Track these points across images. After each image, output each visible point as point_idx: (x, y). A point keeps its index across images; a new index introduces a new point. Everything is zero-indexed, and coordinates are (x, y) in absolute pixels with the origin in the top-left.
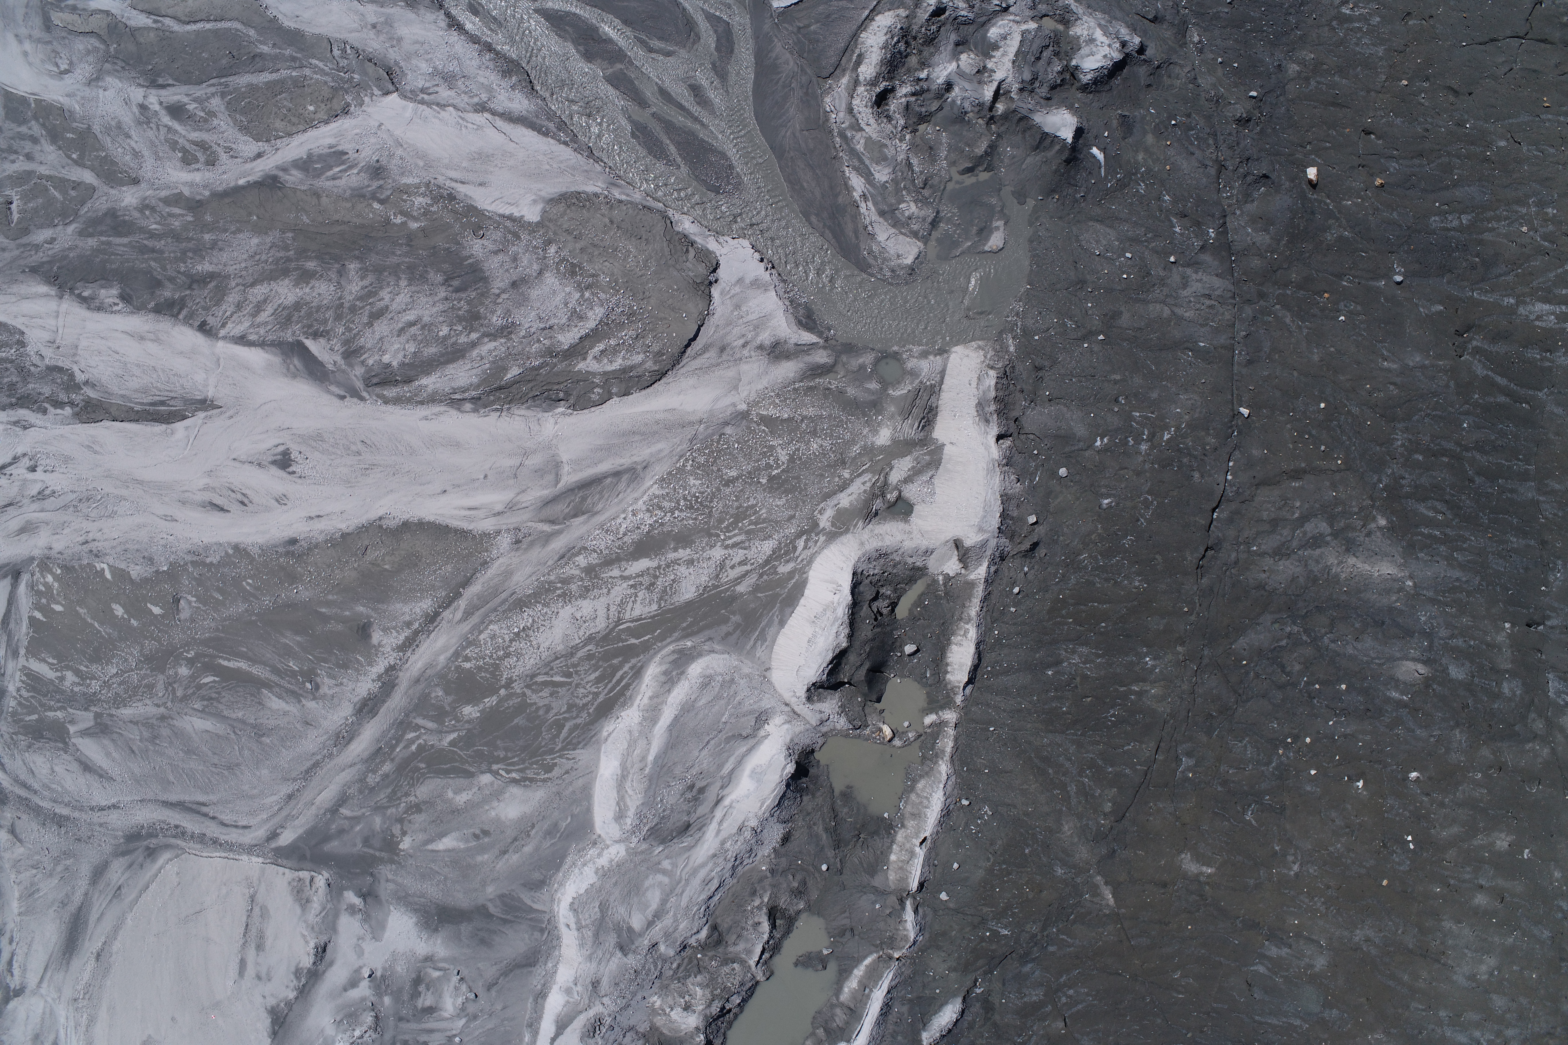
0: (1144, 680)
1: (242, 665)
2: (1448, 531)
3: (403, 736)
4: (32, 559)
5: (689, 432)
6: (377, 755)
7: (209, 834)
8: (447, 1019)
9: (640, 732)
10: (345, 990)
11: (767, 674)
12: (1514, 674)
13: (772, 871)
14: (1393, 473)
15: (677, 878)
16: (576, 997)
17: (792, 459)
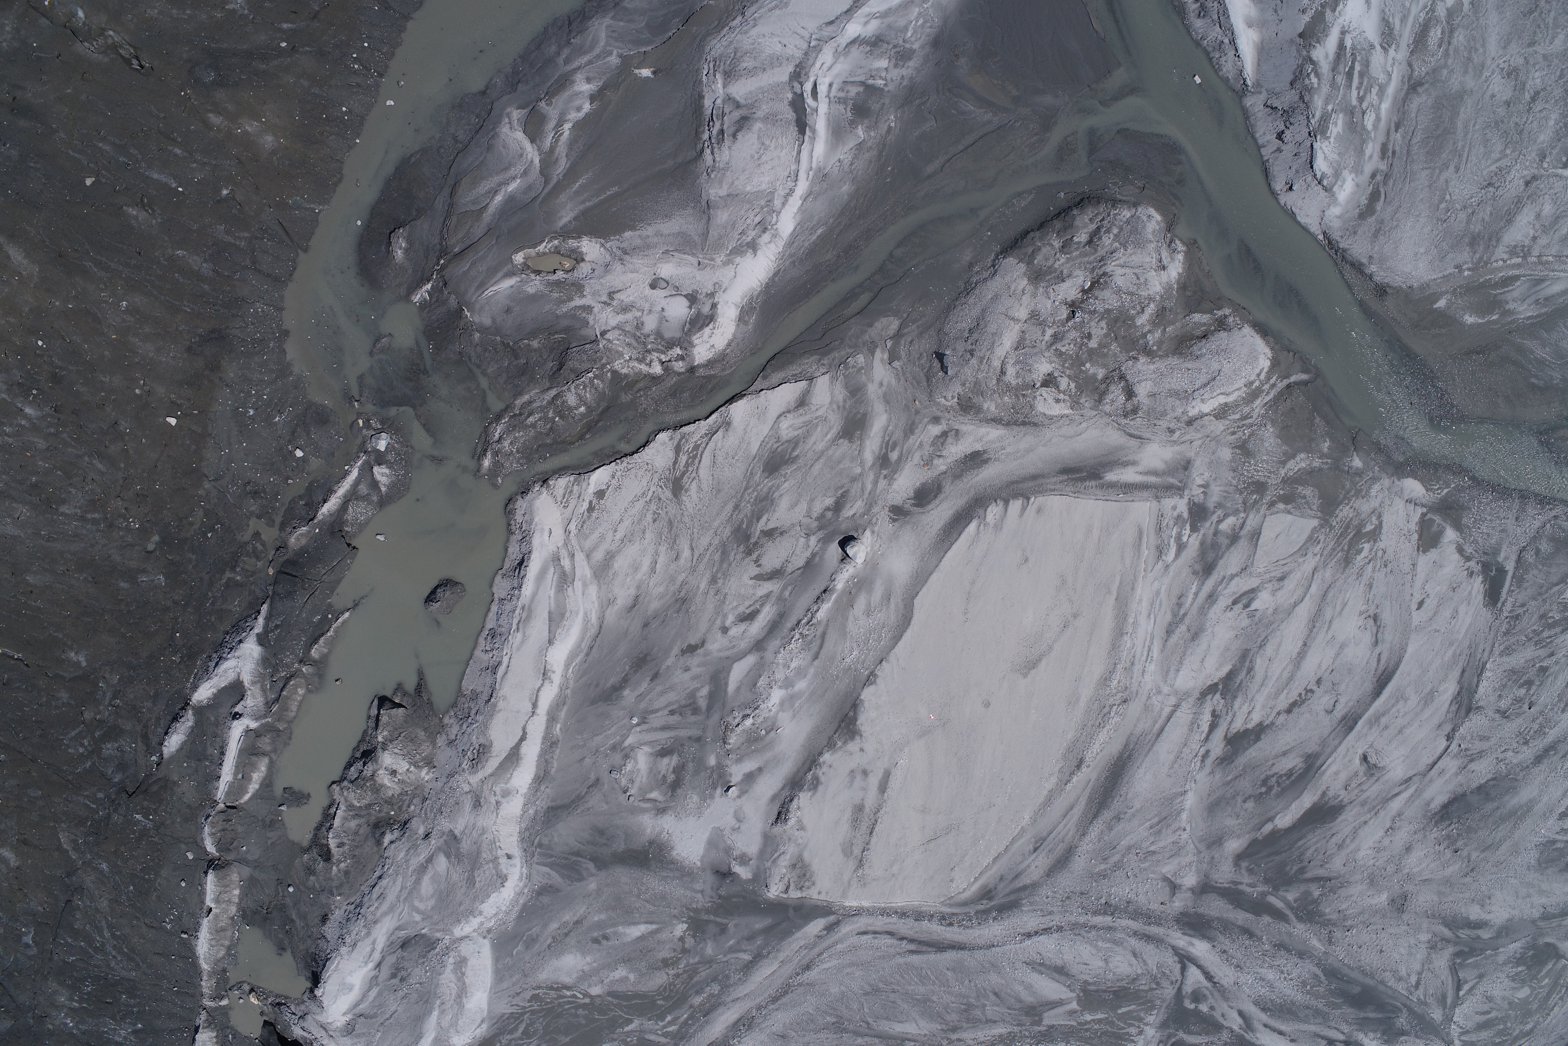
0: (70, 1009)
3: (681, 1028)
6: (709, 1010)
7: (909, 922)
8: (645, 744)
9: (449, 1031)
10: (760, 769)
13: (332, 894)
15: (407, 905)
16: (497, 789)
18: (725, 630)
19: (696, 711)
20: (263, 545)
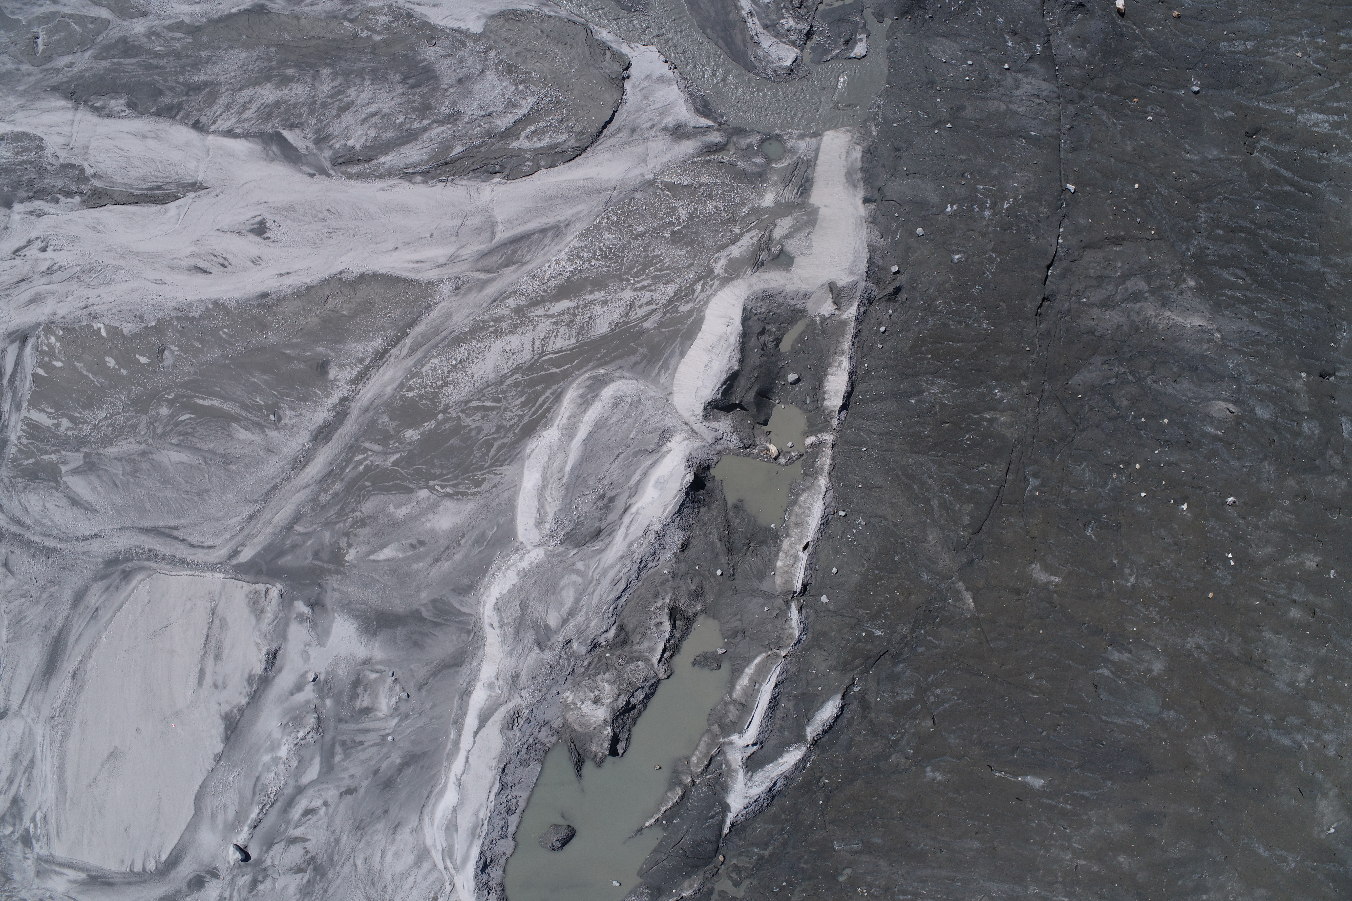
0: (994, 409)
1: (216, 403)
2: (1248, 293)
3: (352, 458)
4: (39, 324)
5: (606, 196)
6: (330, 475)
7: (178, 555)
8: (382, 719)
9: (559, 447)
10: (292, 694)
11: (669, 397)
12: (1312, 417)
13: (673, 575)
14: (1199, 244)
15: (589, 578)
16: (498, 691)
17: (691, 217)
18: (325, 804)
19: (343, 743)
20: (730, 878)
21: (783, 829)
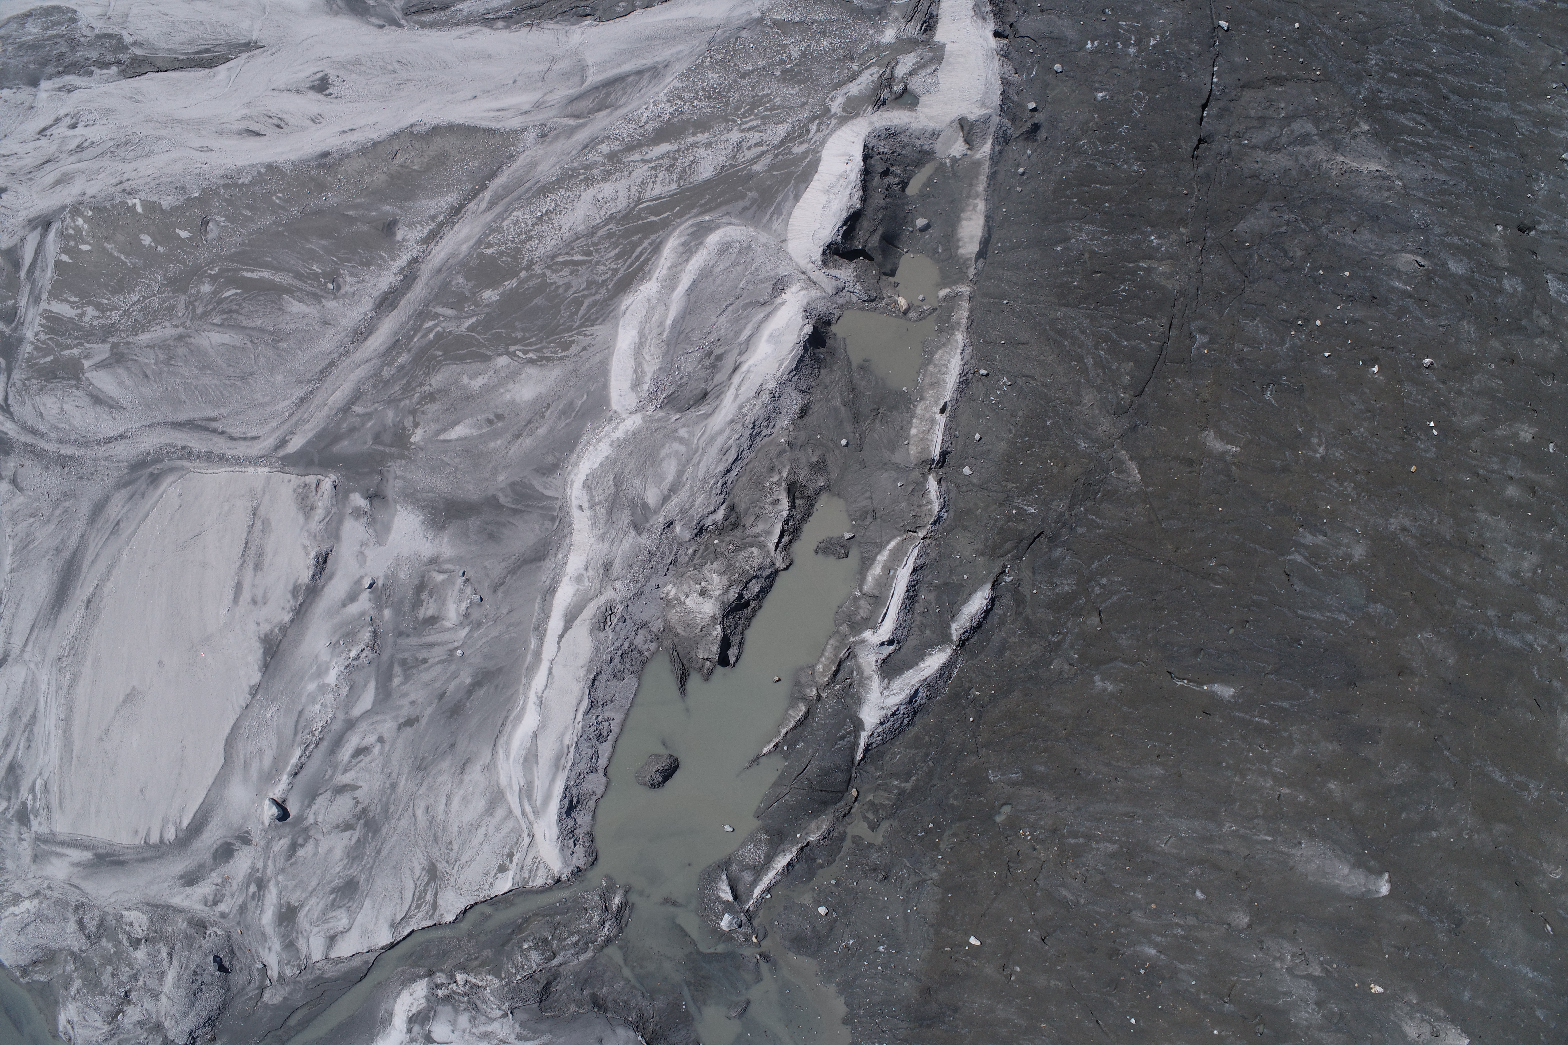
0: (1151, 258)
1: (266, 274)
2: (1430, 140)
3: (421, 325)
4: (65, 207)
5: (708, 35)
6: (395, 346)
7: (217, 451)
8: (449, 629)
9: (658, 300)
10: (344, 605)
11: (783, 245)
12: (1513, 273)
13: (791, 444)
14: (1371, 87)
15: (694, 446)
16: (587, 584)
17: (804, 54)
18: (381, 740)
19: (403, 663)
20: (865, 818)
21: (927, 755)
